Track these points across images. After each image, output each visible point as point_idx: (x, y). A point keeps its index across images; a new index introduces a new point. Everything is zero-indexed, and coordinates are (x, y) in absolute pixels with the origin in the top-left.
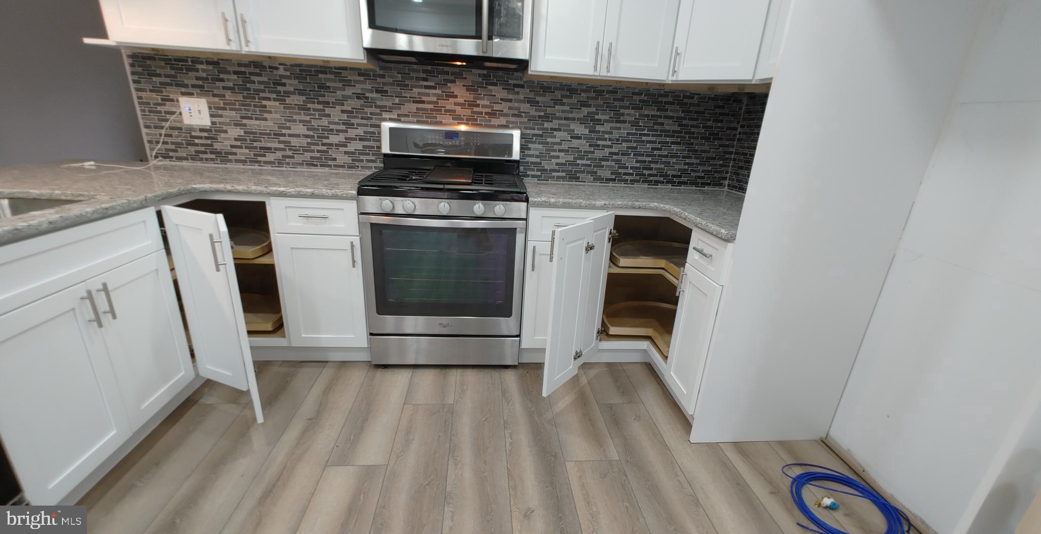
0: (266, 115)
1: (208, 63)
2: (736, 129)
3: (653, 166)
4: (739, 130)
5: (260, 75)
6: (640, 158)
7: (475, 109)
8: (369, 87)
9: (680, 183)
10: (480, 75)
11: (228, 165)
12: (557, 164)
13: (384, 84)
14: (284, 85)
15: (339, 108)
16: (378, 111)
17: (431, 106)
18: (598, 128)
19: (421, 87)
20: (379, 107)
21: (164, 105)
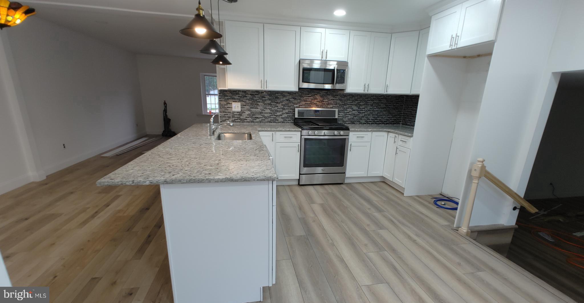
0: (258, 107)
1: (243, 92)
2: (403, 106)
3: (378, 118)
4: (404, 106)
5: (258, 95)
6: (374, 116)
7: (323, 103)
8: (291, 97)
9: (387, 124)
10: (325, 92)
11: (244, 123)
12: (348, 119)
13: (295, 96)
14: (265, 97)
15: (281, 104)
16: (293, 104)
17: (309, 102)
18: (361, 107)
19: (307, 96)
20: (294, 103)
21: (227, 105)
